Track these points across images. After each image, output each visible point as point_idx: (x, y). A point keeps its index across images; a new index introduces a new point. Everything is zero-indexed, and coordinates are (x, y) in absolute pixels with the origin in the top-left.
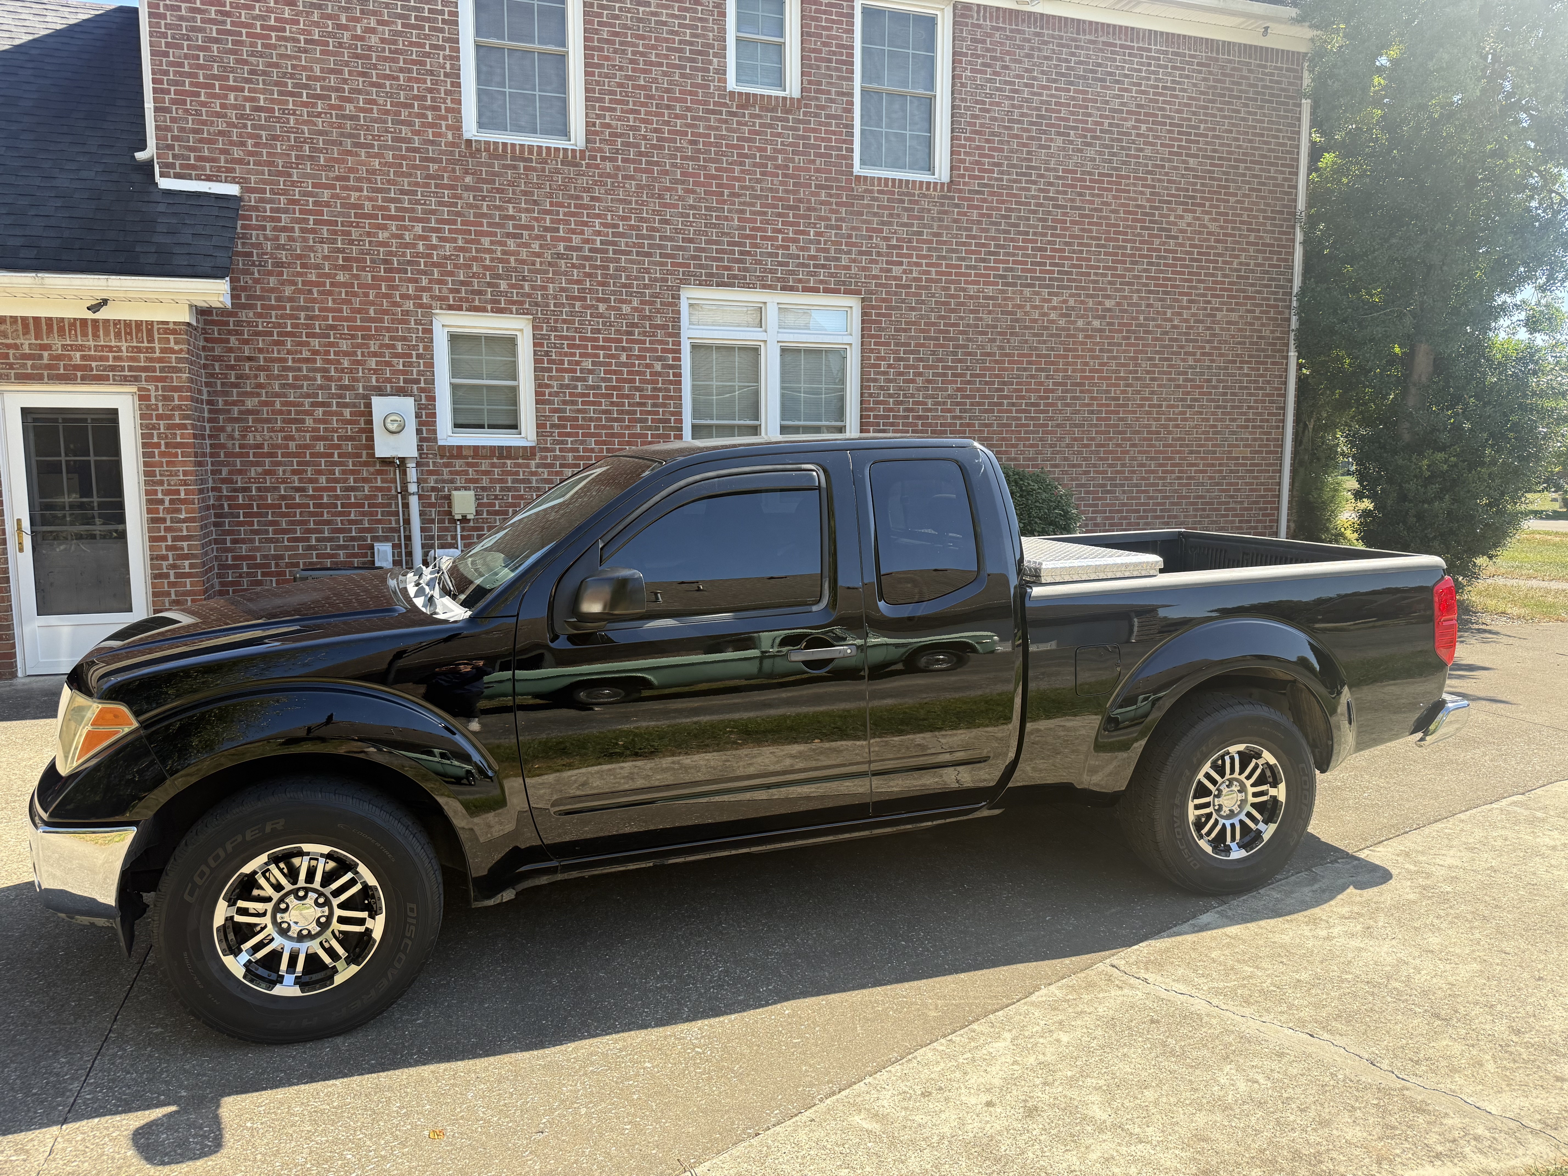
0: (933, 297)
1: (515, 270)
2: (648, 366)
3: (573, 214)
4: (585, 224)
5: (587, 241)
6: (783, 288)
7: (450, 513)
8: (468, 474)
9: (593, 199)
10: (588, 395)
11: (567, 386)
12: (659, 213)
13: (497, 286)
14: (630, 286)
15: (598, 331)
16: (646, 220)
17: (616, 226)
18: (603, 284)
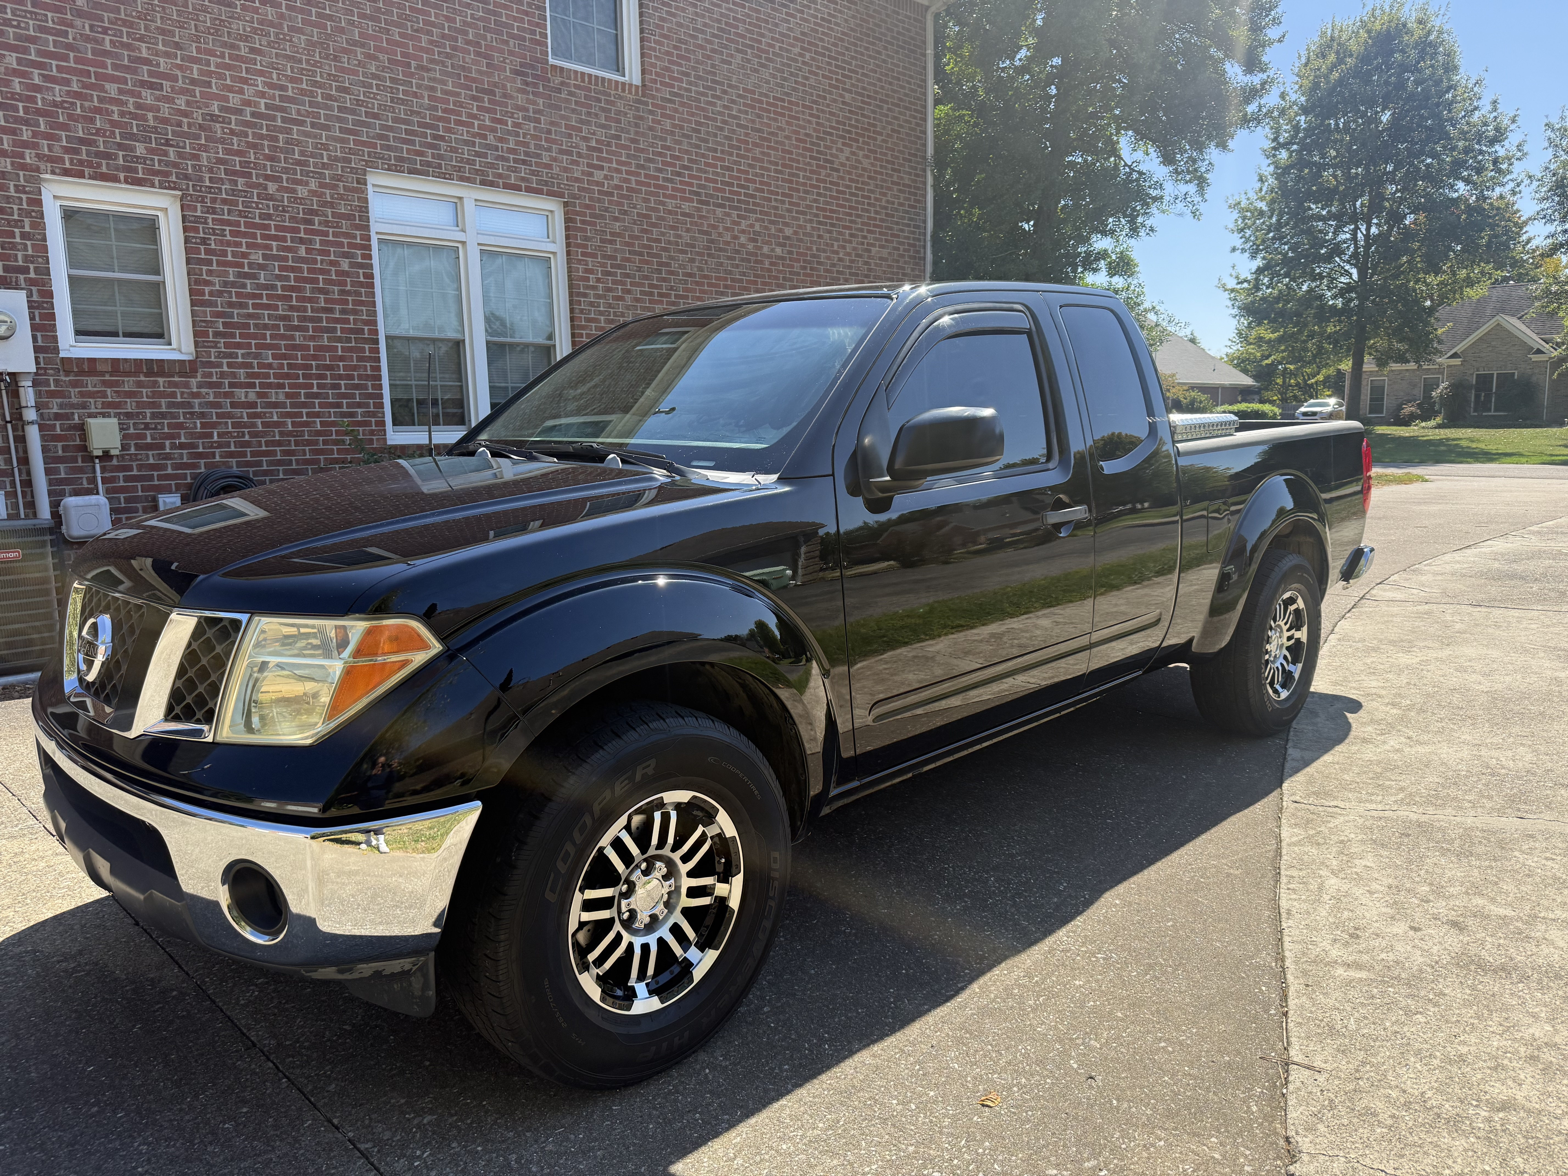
0: (635, 208)
1: (155, 130)
2: (332, 263)
3: (228, 67)
4: (245, 81)
5: (248, 103)
6: (483, 183)
7: (84, 448)
8: (106, 396)
9: (252, 50)
10: (260, 296)
11: (233, 284)
12: (335, 78)
13: (133, 149)
14: (305, 164)
15: (269, 217)
16: (320, 86)
17: (283, 88)
18: (272, 159)
